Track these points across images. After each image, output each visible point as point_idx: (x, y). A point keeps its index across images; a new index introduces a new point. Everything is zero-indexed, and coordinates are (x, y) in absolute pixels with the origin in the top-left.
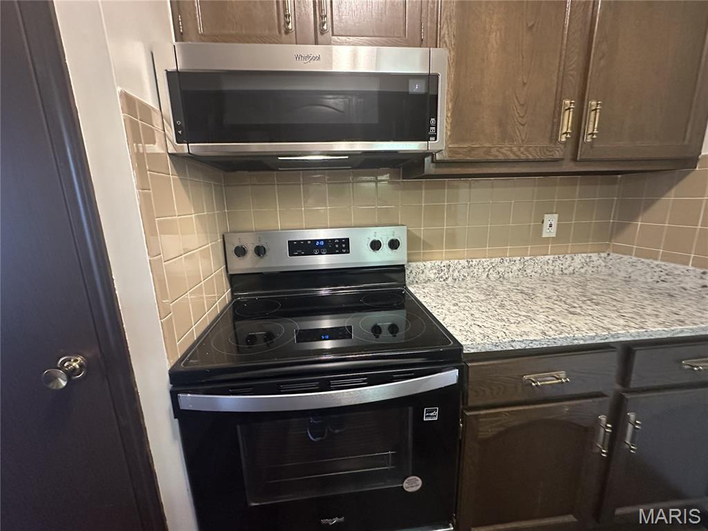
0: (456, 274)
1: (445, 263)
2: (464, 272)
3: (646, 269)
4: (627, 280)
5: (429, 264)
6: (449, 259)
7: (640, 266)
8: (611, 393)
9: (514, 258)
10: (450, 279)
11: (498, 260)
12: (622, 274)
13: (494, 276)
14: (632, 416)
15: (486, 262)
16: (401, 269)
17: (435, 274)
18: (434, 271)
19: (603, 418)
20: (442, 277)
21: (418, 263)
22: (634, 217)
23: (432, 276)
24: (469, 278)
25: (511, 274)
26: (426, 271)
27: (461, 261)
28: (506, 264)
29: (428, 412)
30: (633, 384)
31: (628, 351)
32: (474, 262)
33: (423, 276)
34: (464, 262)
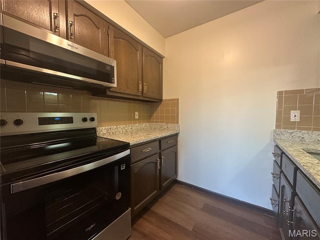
0: (113, 131)
1: (109, 127)
2: (116, 130)
3: (158, 125)
4: (154, 129)
5: (104, 128)
6: (111, 126)
7: (156, 125)
8: (158, 152)
9: (129, 125)
10: (111, 133)
11: (125, 125)
12: (153, 128)
13: (124, 131)
14: (163, 157)
15: (122, 126)
16: (94, 129)
17: (106, 131)
18: (106, 130)
19: (158, 159)
20: (108, 132)
21: (100, 128)
22: (154, 113)
23: (105, 132)
24: (117, 132)
25: (129, 130)
26: (103, 130)
27: (114, 126)
28: (127, 127)
29: (123, 166)
30: (162, 149)
31: (160, 140)
32: (118, 127)
33: (102, 132)
34: (115, 127)
